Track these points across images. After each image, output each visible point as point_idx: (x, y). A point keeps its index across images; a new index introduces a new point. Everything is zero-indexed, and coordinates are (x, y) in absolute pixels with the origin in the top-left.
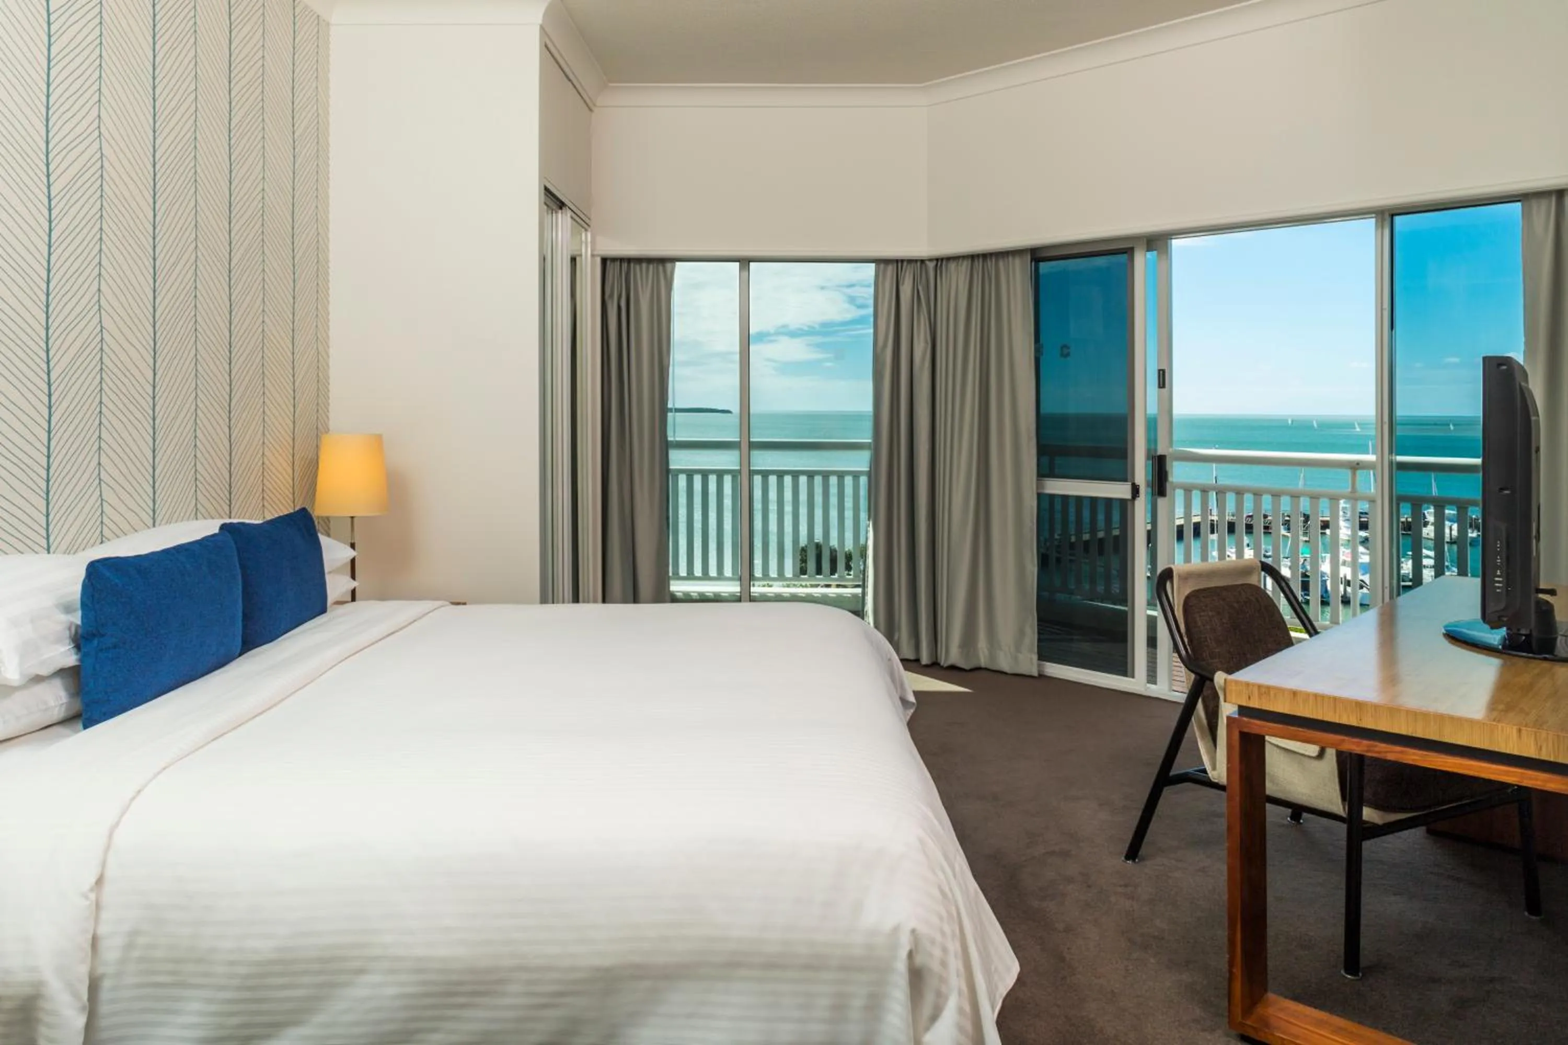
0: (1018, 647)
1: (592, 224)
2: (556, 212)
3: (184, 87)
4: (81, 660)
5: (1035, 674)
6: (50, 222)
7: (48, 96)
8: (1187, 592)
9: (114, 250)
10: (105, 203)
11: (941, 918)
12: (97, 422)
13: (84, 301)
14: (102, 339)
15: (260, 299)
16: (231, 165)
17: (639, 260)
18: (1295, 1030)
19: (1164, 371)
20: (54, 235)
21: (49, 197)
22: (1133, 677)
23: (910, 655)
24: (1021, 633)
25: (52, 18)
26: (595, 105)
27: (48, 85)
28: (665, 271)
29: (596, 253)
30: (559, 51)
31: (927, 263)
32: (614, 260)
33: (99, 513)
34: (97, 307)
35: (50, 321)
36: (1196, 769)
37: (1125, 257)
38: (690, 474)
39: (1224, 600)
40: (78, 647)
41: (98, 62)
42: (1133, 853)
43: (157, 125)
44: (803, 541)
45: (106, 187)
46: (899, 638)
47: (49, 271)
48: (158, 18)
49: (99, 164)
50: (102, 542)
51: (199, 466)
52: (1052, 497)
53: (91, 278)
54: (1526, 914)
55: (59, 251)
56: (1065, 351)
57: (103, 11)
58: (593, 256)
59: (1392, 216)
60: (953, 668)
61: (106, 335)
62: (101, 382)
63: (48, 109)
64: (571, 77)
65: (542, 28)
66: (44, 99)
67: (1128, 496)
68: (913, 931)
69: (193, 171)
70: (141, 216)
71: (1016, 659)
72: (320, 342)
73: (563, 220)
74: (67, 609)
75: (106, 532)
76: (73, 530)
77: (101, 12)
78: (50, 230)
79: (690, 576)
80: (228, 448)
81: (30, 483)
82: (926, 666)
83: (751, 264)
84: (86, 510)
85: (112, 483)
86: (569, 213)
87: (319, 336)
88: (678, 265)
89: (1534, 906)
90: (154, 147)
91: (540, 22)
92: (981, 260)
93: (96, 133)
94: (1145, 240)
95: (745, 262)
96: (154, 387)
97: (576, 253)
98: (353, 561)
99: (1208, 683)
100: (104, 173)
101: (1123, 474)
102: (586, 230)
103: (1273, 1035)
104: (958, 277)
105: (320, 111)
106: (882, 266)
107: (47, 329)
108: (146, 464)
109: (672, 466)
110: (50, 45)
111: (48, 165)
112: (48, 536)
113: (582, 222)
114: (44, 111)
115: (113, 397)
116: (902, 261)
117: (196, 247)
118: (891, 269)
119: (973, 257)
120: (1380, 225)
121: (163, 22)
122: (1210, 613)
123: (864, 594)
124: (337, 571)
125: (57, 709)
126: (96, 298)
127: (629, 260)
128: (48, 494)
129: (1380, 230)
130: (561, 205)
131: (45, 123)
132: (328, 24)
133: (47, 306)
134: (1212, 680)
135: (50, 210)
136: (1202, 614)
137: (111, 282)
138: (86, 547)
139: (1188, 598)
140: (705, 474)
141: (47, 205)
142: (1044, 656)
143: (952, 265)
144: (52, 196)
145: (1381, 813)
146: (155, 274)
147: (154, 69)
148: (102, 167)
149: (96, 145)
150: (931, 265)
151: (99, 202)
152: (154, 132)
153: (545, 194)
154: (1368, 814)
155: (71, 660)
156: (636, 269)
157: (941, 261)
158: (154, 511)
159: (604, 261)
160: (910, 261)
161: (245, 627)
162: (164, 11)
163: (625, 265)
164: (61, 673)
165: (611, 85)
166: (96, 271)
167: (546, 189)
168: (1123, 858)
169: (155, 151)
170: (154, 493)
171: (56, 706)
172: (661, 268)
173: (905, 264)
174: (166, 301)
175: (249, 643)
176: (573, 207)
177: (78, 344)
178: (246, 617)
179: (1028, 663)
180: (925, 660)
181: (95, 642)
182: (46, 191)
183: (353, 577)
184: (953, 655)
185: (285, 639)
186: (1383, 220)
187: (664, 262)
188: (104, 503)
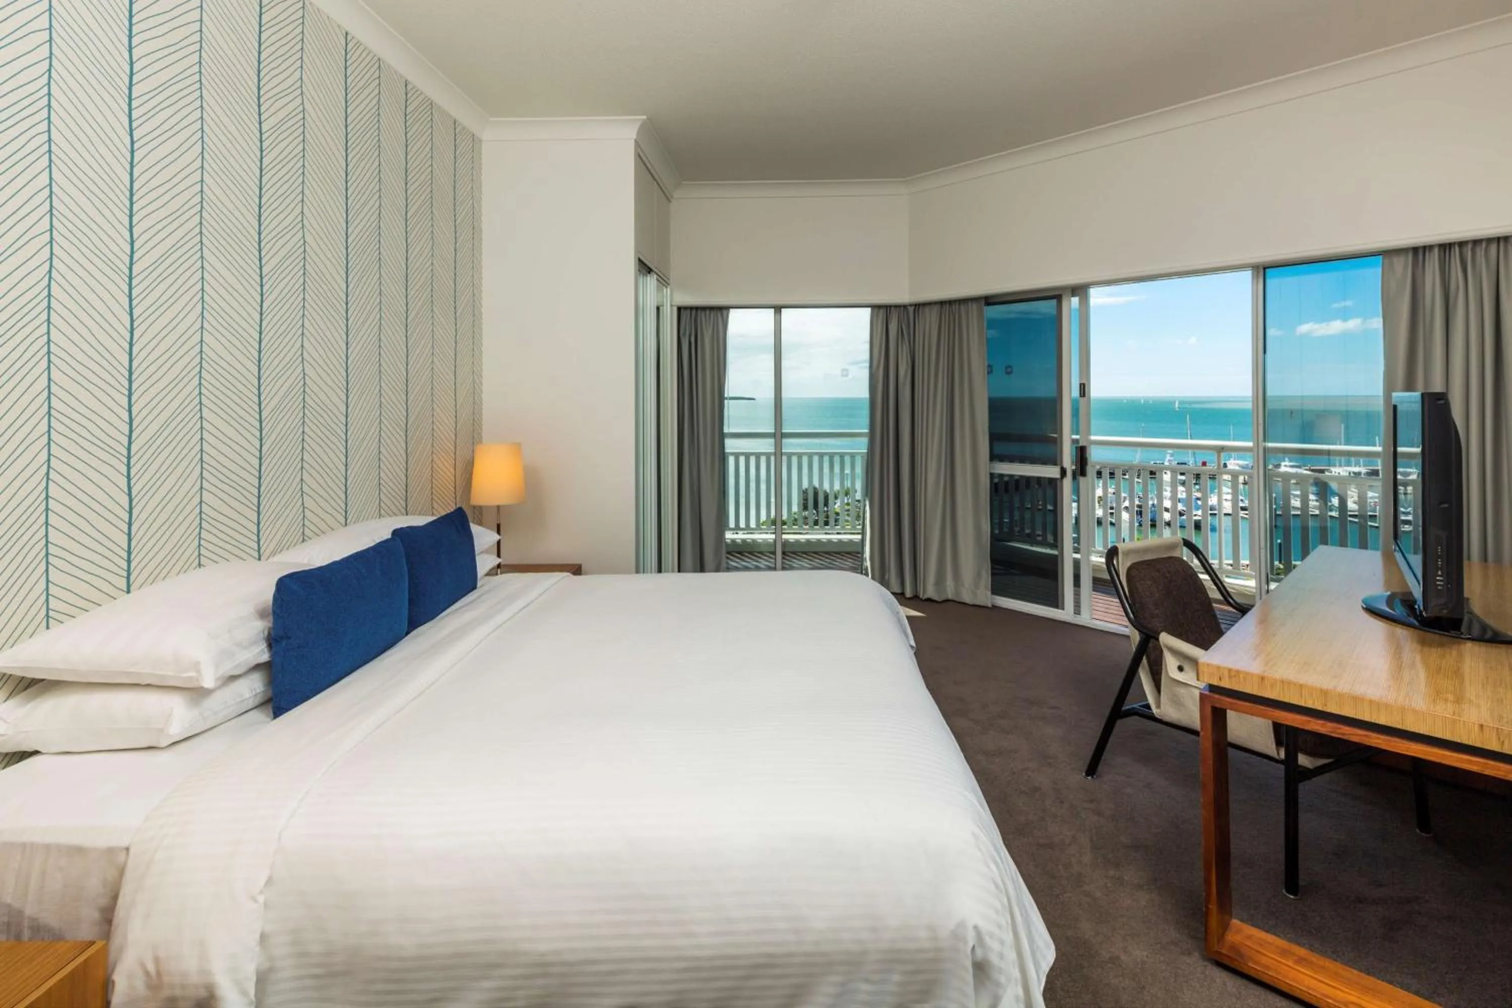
0: (977, 585)
1: (671, 282)
2: (646, 276)
3: (371, 187)
4: (272, 656)
5: (990, 605)
6: (262, 295)
7: (260, 197)
8: (1129, 564)
9: (314, 314)
10: (307, 279)
11: (997, 912)
12: (300, 447)
13: (290, 355)
14: (305, 383)
15: (430, 345)
16: (407, 247)
17: (704, 309)
18: (1264, 960)
19: (1084, 385)
20: (265, 305)
21: (261, 276)
22: (1063, 609)
23: (898, 591)
24: (979, 575)
25: (264, 137)
26: (672, 197)
27: (261, 189)
28: (722, 315)
29: (673, 304)
30: (647, 158)
31: (909, 307)
32: (686, 308)
33: (301, 517)
34: (300, 359)
35: (262, 372)
36: (1141, 704)
37: (1054, 302)
38: (737, 456)
39: (1158, 571)
40: (270, 646)
41: (301, 171)
42: (1091, 770)
43: (349, 218)
44: (805, 485)
45: (307, 266)
46: (889, 578)
47: (261, 333)
48: (349, 136)
49: (302, 250)
50: (303, 540)
51: (382, 474)
52: (1001, 476)
53: (296, 336)
54: (1418, 831)
55: (269, 318)
56: (1009, 370)
57: (306, 131)
58: (672, 306)
59: (1265, 269)
60: (929, 600)
61: (308, 381)
62: (303, 417)
63: (260, 208)
64: (656, 177)
65: (636, 141)
66: (257, 200)
67: (1058, 476)
68: (976, 928)
69: (378, 252)
70: (336, 287)
71: (974, 594)
72: (476, 374)
73: (651, 281)
74: (262, 615)
75: (307, 531)
76: (281, 533)
77: (304, 132)
78: (262, 302)
79: (737, 528)
80: (405, 458)
81: (244, 501)
82: (910, 599)
83: (783, 310)
84: (291, 516)
85: (312, 493)
86: (655, 276)
87: (476, 371)
88: (732, 311)
89: (1424, 824)
90: (347, 234)
91: (635, 137)
92: (948, 306)
93: (300, 225)
94: (1070, 290)
95: (778, 309)
96: (347, 418)
97: (659, 304)
98: (499, 543)
99: (1152, 641)
100: (306, 255)
101: (1054, 460)
102: (666, 287)
103: (1247, 965)
104: (931, 318)
105: (476, 205)
106: (876, 310)
107: (259, 379)
108: (340, 476)
109: (727, 450)
110: (262, 158)
111: (260, 251)
112: (259, 540)
113: (663, 282)
114: (257, 209)
115: (314, 428)
116: (890, 306)
117: (380, 309)
118: (882, 311)
119: (942, 303)
120: (1255, 277)
121: (353, 139)
122: (1149, 583)
123: (863, 540)
124: (487, 551)
125: (252, 699)
126: (300, 352)
127: (697, 308)
128: (259, 508)
129: (1255, 281)
130: (650, 271)
131: (257, 218)
132: (480, 141)
133: (259, 361)
134: (1157, 639)
135: (262, 286)
136: (1143, 582)
137: (312, 339)
138: (289, 546)
139: (1129, 570)
140: (747, 456)
141: (259, 282)
142: (996, 590)
143: (927, 309)
144: (263, 275)
145: (1311, 759)
146: (347, 331)
147: (347, 176)
148: (305, 251)
149: (300, 234)
150: (911, 309)
151: (302, 278)
152: (347, 223)
153: (639, 264)
154: (1303, 760)
155: (265, 657)
156: (702, 315)
157: (918, 306)
158: (346, 512)
159: (679, 309)
160: (897, 306)
161: (410, 610)
162: (354, 131)
163: (694, 312)
164: (257, 667)
165: (684, 182)
166: (300, 332)
167: (640, 260)
168: (1084, 774)
169: (347, 238)
170: (346, 498)
171: (250, 697)
172: (719, 314)
173: (892, 308)
174: (356, 351)
175: (414, 623)
176: (657, 272)
177: (284, 389)
178: (411, 601)
179: (985, 597)
180: (908, 594)
181: (284, 643)
182: (258, 271)
183: (499, 556)
184: (930, 591)
185: (443, 618)
186: (1258, 272)
187: (722, 311)
188: (306, 510)
